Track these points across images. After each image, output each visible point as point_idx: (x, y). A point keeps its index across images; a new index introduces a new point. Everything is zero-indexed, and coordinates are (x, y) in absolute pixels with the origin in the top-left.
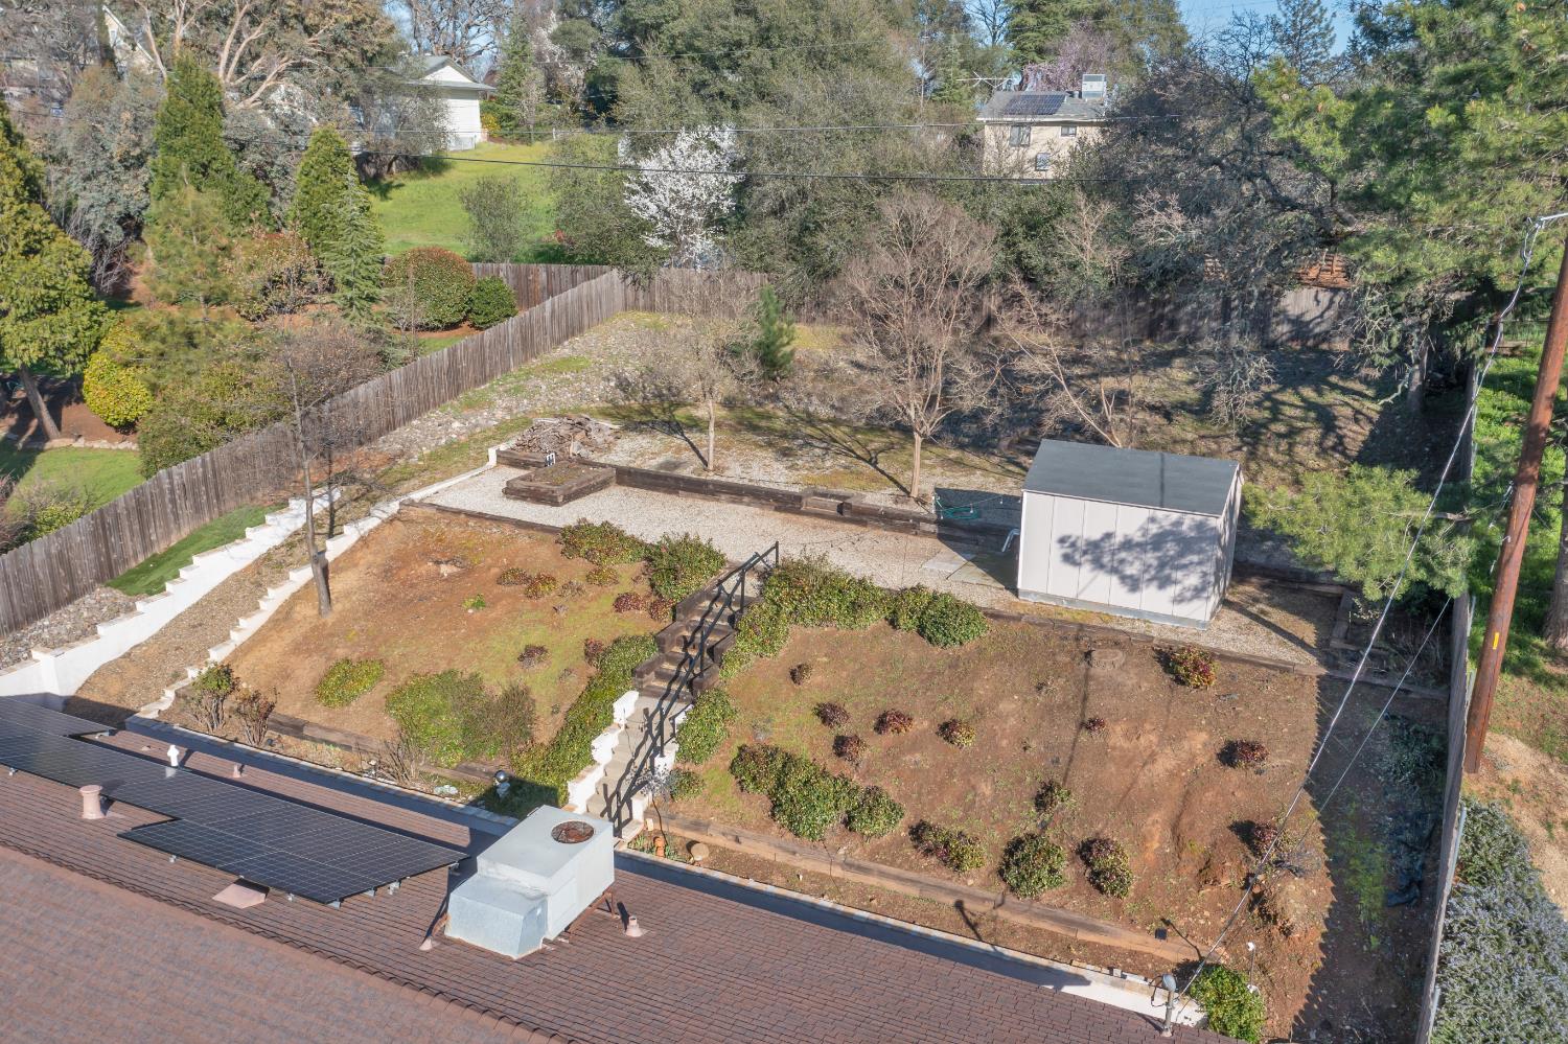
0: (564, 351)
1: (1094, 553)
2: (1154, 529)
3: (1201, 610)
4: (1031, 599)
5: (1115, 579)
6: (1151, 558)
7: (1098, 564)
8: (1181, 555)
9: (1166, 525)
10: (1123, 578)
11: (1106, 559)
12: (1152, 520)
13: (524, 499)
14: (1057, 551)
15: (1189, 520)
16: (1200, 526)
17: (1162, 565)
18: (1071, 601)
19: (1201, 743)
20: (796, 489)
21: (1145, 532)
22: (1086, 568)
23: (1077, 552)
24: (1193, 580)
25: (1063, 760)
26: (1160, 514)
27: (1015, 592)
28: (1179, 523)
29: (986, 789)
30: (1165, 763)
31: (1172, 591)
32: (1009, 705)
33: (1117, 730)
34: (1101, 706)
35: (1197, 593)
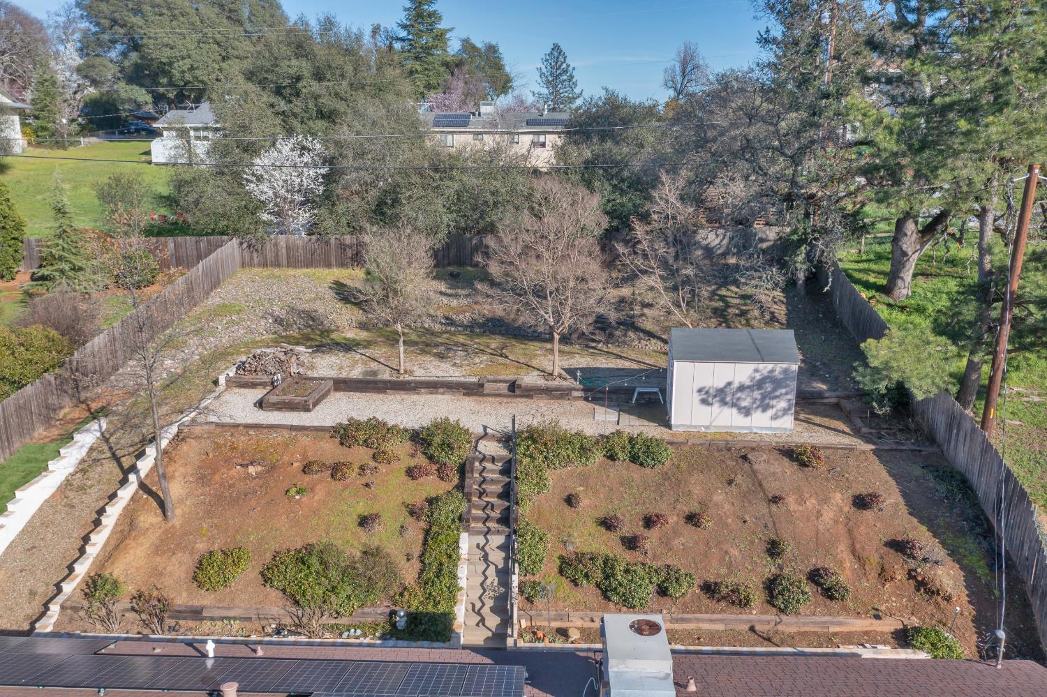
0: (214, 300)
1: (720, 396)
2: (758, 376)
3: (788, 422)
4: (681, 430)
5: (735, 410)
6: (757, 394)
7: (723, 403)
8: (775, 390)
9: (765, 372)
10: (740, 409)
11: (728, 399)
12: (756, 371)
13: (279, 409)
14: (697, 398)
15: (779, 368)
16: (785, 371)
17: (764, 397)
18: (707, 427)
19: (840, 499)
20: (474, 379)
21: (753, 379)
22: (716, 405)
23: (708, 397)
24: (783, 404)
25: (770, 525)
26: (761, 366)
27: (669, 426)
28: (772, 371)
29: (735, 552)
30: (828, 515)
31: (770, 412)
32: (719, 497)
33: (791, 500)
34: (773, 488)
35: (785, 411)
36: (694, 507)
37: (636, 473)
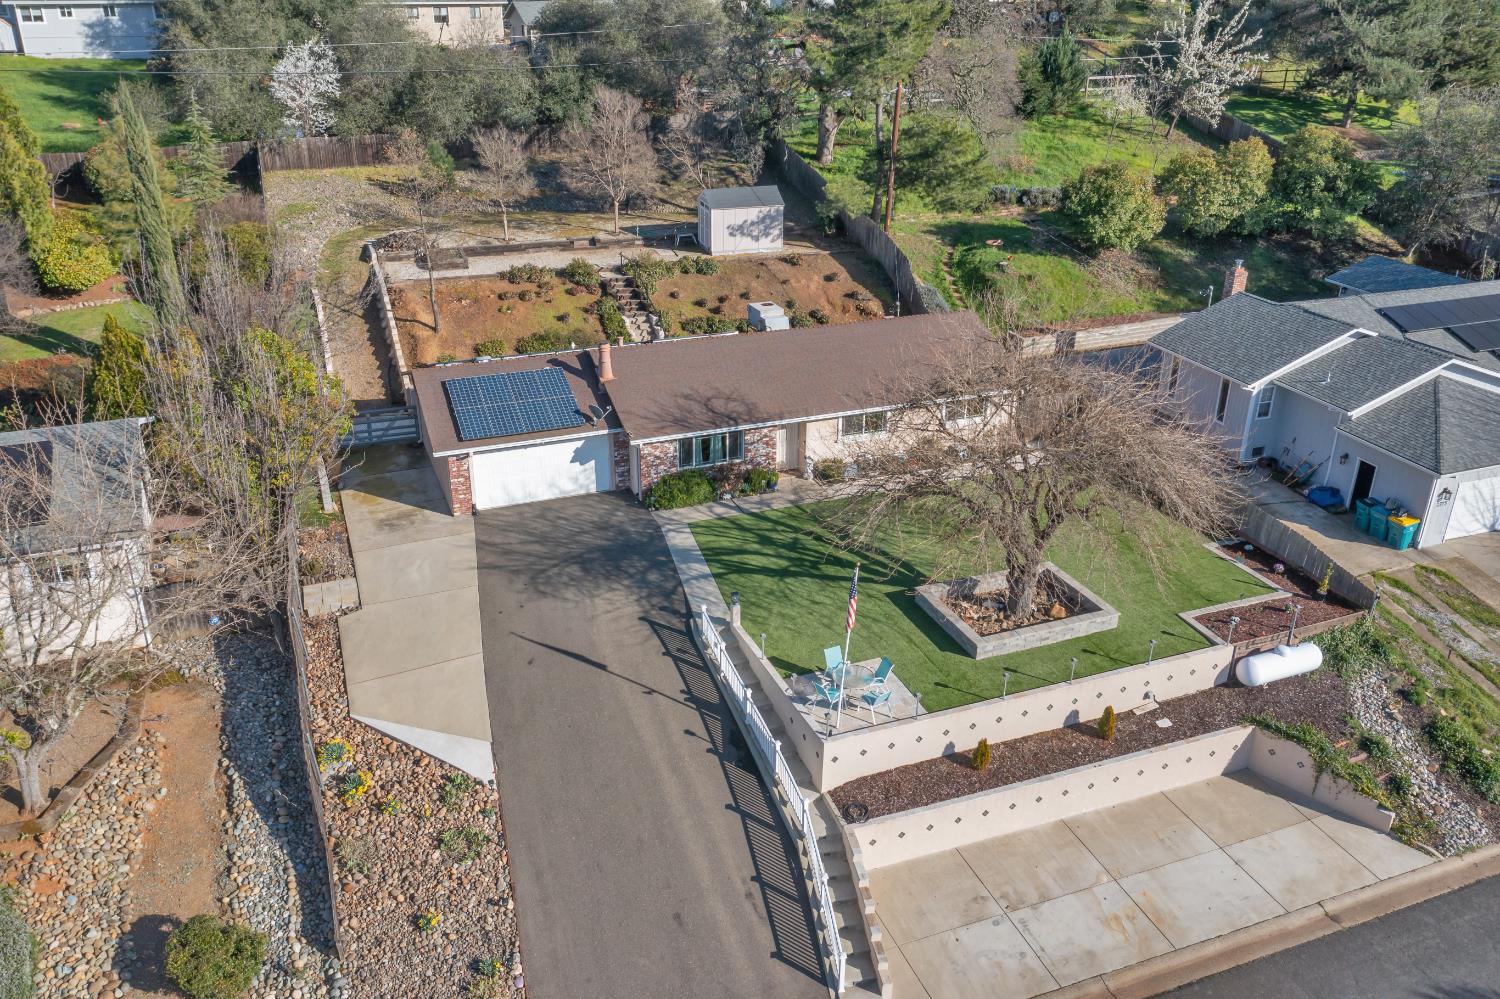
0: (275, 201)
1: (740, 230)
2: (761, 215)
3: (780, 243)
4: (717, 255)
5: (749, 238)
6: (762, 227)
7: (743, 234)
8: (771, 223)
9: (765, 213)
10: (752, 237)
11: (745, 231)
12: (760, 212)
13: (441, 269)
14: (727, 232)
15: (772, 209)
16: (777, 211)
17: (765, 228)
18: (734, 251)
19: (817, 279)
20: (561, 241)
21: (759, 217)
22: (738, 236)
23: (733, 231)
24: (776, 232)
26: (763, 209)
27: (711, 253)
28: (769, 211)
30: (813, 287)
31: (770, 238)
32: (754, 284)
33: (792, 281)
34: (782, 277)
35: (778, 236)
36: (743, 291)
37: (702, 278)
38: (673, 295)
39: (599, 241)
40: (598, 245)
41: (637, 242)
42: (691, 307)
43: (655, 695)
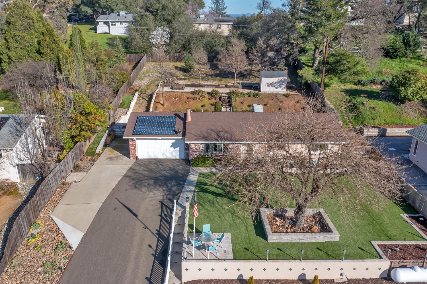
1: (271, 85)
2: (279, 80)
3: (285, 90)
4: (263, 92)
5: (274, 88)
6: (279, 84)
7: (272, 86)
8: (282, 83)
9: (280, 79)
10: (275, 87)
11: (273, 85)
12: (279, 79)
13: (176, 89)
14: (267, 85)
15: (283, 79)
16: (284, 79)
18: (268, 92)
19: (293, 102)
22: (270, 87)
24: (284, 86)
26: (280, 78)
27: (260, 91)
28: (282, 79)
30: (291, 104)
31: (281, 88)
32: (270, 102)
33: (284, 102)
34: (281, 100)
35: (285, 88)
36: (265, 103)
37: (254, 98)
38: (242, 103)
39: (228, 85)
40: (227, 87)
41: (240, 87)
42: (246, 107)
43: (147, 229)
